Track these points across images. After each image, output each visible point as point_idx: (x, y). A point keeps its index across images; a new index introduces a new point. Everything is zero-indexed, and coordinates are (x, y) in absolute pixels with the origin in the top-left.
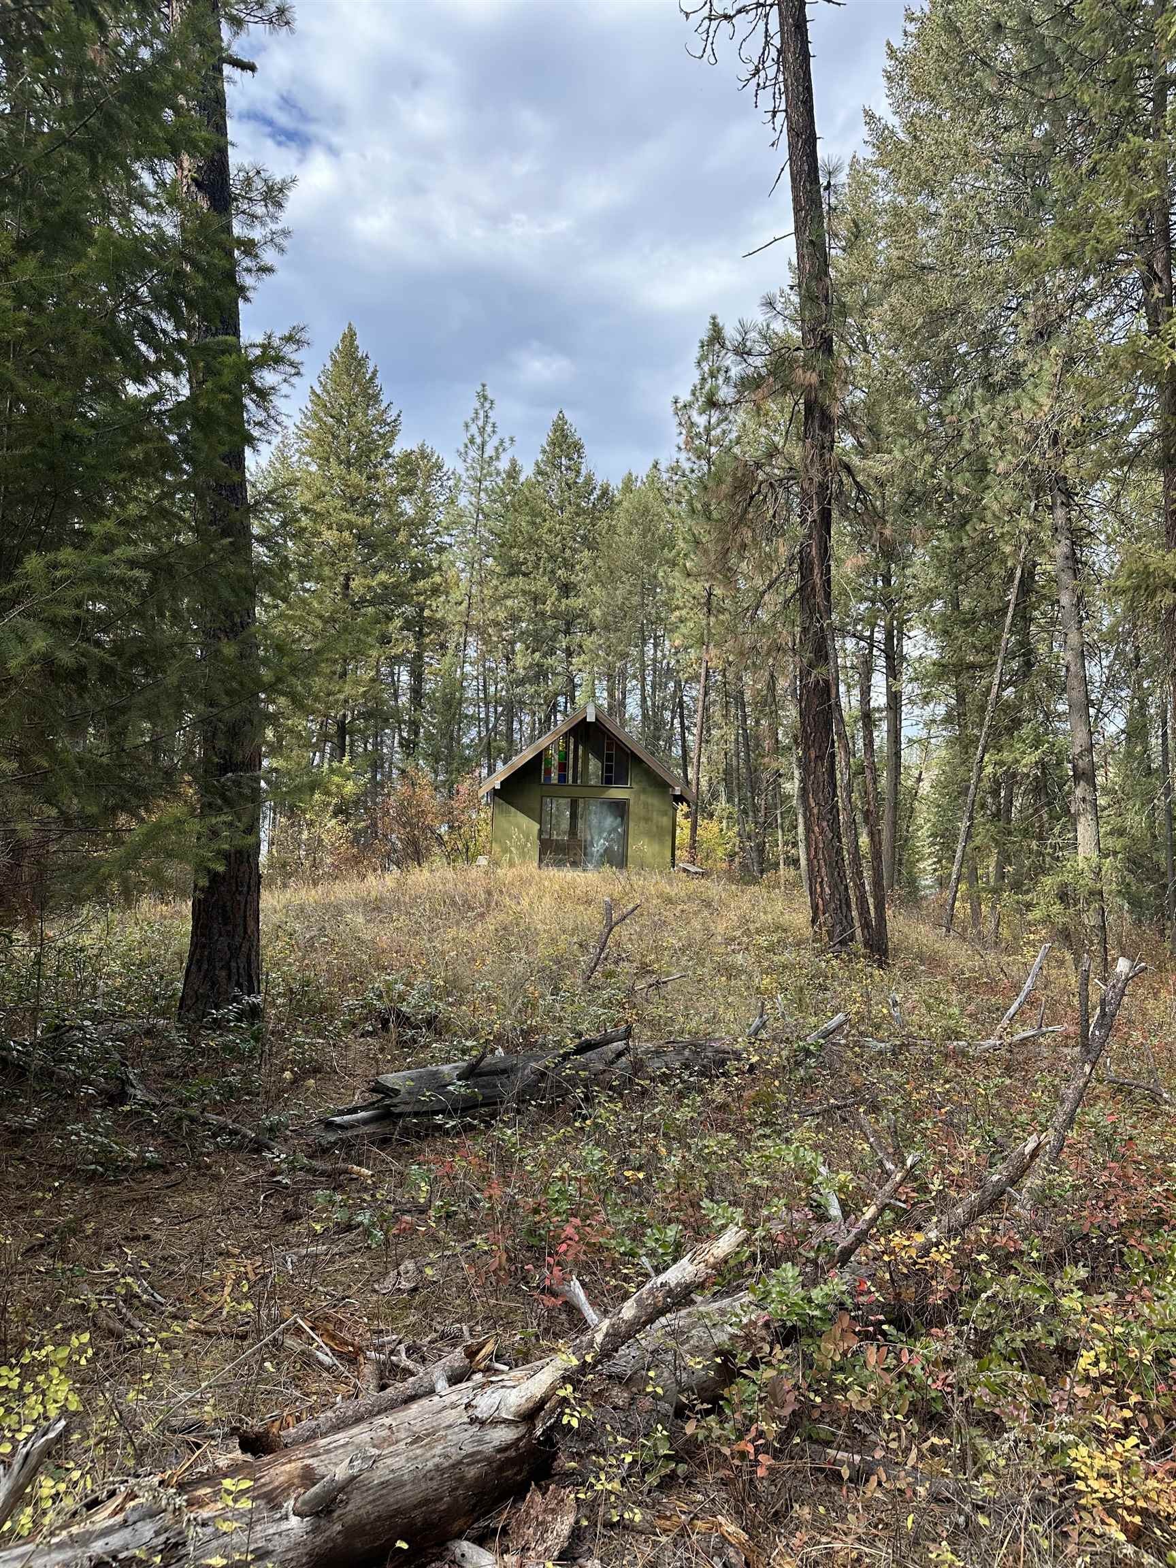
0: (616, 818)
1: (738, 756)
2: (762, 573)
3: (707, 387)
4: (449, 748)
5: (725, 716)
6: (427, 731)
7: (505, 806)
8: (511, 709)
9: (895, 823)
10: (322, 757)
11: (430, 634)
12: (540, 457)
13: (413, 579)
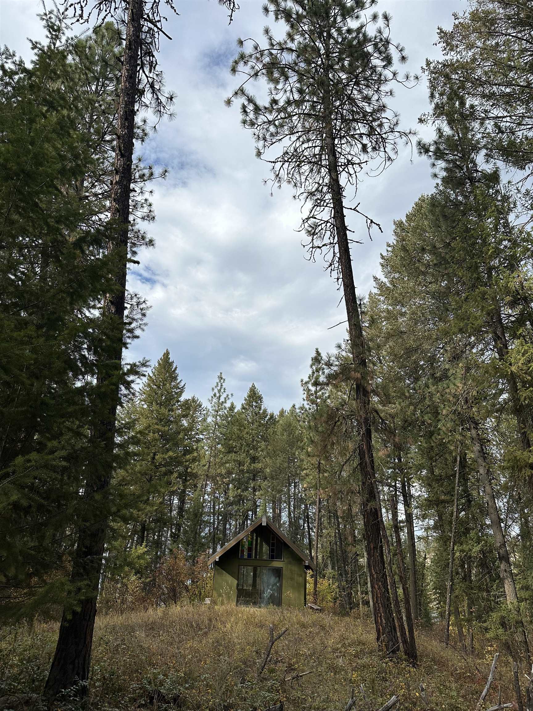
0: (276, 577)
1: (336, 544)
2: (342, 456)
3: (315, 375)
4: (195, 538)
5: (329, 523)
6: (185, 529)
7: (221, 570)
8: (226, 517)
9: (415, 582)
10: (132, 543)
11: (190, 480)
12: (244, 402)
13: (185, 455)
